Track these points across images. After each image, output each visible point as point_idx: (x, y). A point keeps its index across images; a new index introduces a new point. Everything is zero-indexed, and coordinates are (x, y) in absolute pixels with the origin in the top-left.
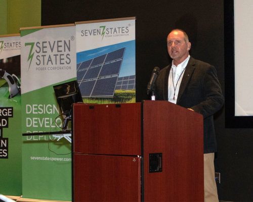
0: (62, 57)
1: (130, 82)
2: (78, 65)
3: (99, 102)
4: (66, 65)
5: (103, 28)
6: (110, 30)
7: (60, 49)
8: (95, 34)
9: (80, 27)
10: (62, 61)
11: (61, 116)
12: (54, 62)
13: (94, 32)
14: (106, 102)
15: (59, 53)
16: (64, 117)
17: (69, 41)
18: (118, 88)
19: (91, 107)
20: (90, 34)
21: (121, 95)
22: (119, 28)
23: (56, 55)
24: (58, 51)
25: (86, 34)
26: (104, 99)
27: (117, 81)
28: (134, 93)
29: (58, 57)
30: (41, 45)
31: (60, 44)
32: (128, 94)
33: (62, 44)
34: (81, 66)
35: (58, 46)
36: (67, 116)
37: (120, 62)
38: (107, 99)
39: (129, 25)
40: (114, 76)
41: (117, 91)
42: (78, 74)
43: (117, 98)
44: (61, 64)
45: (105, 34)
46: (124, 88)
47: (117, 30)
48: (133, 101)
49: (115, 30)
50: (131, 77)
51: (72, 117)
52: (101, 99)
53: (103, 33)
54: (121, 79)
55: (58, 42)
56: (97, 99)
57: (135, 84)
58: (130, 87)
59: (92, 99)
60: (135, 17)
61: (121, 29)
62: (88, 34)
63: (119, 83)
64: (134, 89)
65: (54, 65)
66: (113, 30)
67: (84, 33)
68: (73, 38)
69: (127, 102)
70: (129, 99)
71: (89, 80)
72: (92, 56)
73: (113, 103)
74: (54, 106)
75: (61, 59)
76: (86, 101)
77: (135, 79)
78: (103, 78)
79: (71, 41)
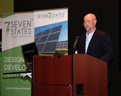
1: (65, 44)
4: (28, 35)
5: (49, 14)
6: (53, 15)
8: (45, 17)
13: (44, 16)
17: (30, 21)
18: (58, 48)
19: (44, 57)
20: (42, 17)
21: (59, 52)
22: (59, 14)
24: (24, 27)
25: (40, 17)
27: (58, 44)
28: (67, 51)
30: (14, 24)
32: (64, 51)
35: (24, 24)
37: (59, 33)
39: (65, 12)
40: (55, 41)
41: (57, 49)
43: (57, 53)
44: (25, 34)
45: (51, 17)
46: (61, 48)
47: (58, 15)
48: (67, 54)
49: (56, 15)
50: (65, 41)
53: (50, 17)
54: (60, 42)
55: (24, 21)
56: (46, 53)
58: (65, 47)
60: (68, 8)
61: (60, 14)
67: (39, 17)
68: (32, 19)
72: (43, 30)
77: (67, 43)
78: (49, 42)
79: (31, 21)
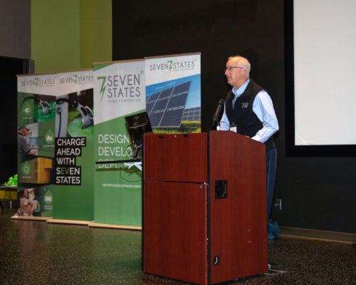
0: (132, 90)
1: (196, 113)
2: (147, 98)
3: (167, 132)
4: (136, 97)
6: (176, 65)
7: (130, 82)
9: (149, 62)
10: (132, 94)
11: (132, 145)
12: (124, 95)
13: (162, 67)
14: (173, 132)
15: (130, 86)
16: (135, 146)
17: (139, 75)
18: (185, 119)
19: (161, 136)
21: (187, 126)
23: (126, 88)
24: (129, 85)
26: (171, 129)
27: (184, 112)
28: (199, 124)
29: (128, 90)
30: (112, 80)
31: (130, 78)
32: (194, 125)
33: (132, 78)
34: (150, 99)
35: (128, 80)
36: (138, 145)
37: (186, 95)
38: (175, 129)
39: (195, 60)
40: (180, 108)
41: (183, 122)
42: (147, 105)
43: (183, 128)
44: (131, 96)
45: (173, 69)
46: (190, 119)
47: (184, 64)
48: (199, 131)
49: (182, 65)
50: (197, 109)
51: (142, 146)
52: (169, 129)
53: (171, 68)
54: (187, 110)
55: (129, 76)
56: (165, 129)
57: (200, 115)
58: (196, 118)
59: (161, 129)
60: (200, 53)
61: (187, 64)
62: (157, 68)
63: (186, 114)
64: (200, 119)
65: (125, 98)
66: (180, 65)
67: (153, 67)
68: (142, 72)
69: (193, 132)
70: (195, 129)
71: (158, 112)
72: (161, 89)
73: (180, 133)
74: (125, 136)
75: (131, 92)
76: (155, 132)
77: (200, 111)
78: (170, 109)
79: (141, 75)
